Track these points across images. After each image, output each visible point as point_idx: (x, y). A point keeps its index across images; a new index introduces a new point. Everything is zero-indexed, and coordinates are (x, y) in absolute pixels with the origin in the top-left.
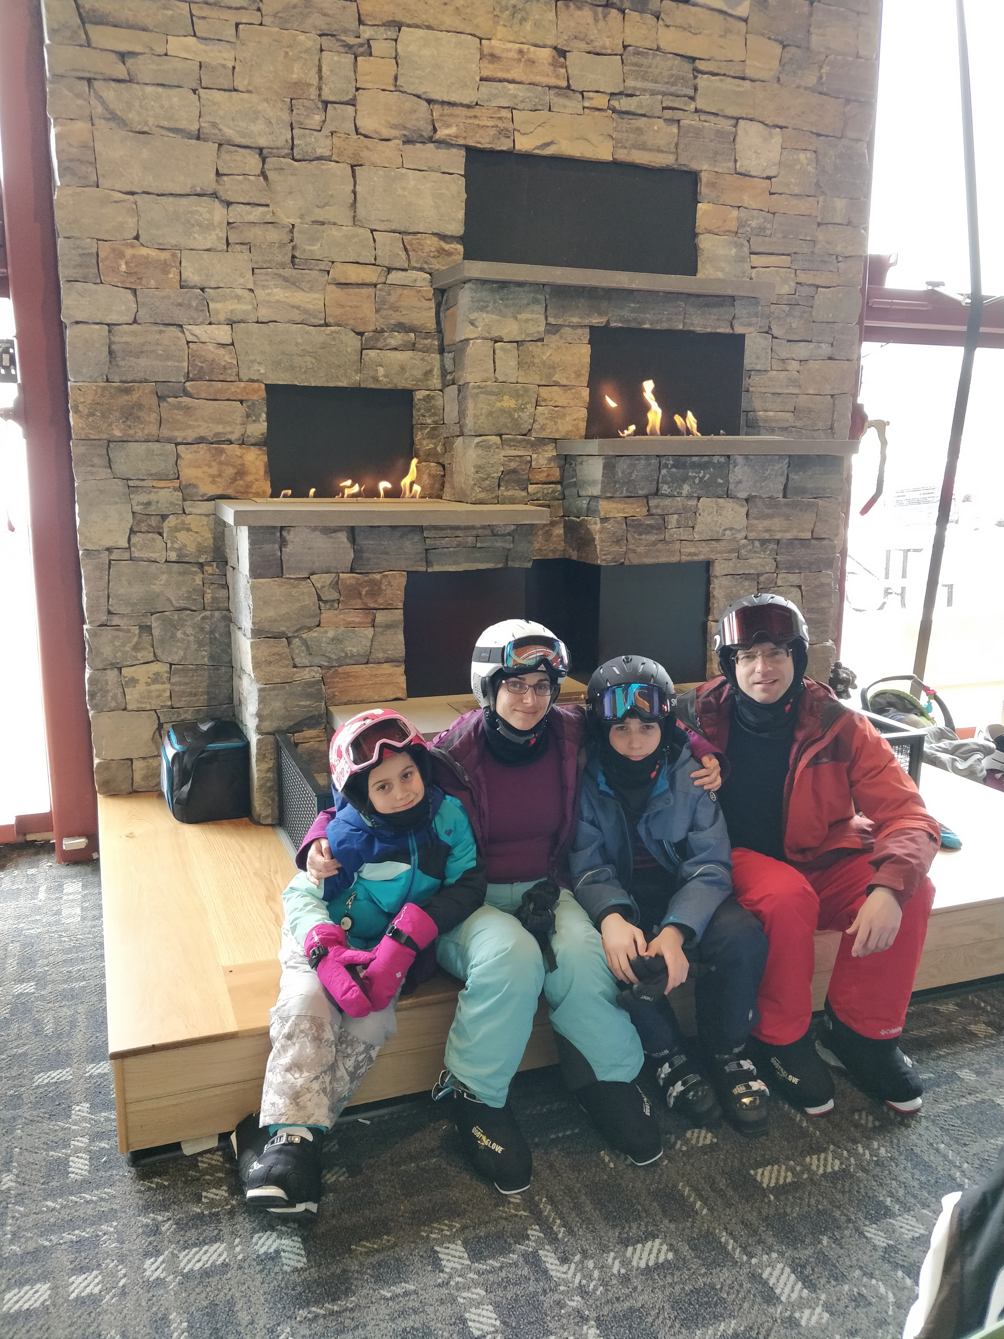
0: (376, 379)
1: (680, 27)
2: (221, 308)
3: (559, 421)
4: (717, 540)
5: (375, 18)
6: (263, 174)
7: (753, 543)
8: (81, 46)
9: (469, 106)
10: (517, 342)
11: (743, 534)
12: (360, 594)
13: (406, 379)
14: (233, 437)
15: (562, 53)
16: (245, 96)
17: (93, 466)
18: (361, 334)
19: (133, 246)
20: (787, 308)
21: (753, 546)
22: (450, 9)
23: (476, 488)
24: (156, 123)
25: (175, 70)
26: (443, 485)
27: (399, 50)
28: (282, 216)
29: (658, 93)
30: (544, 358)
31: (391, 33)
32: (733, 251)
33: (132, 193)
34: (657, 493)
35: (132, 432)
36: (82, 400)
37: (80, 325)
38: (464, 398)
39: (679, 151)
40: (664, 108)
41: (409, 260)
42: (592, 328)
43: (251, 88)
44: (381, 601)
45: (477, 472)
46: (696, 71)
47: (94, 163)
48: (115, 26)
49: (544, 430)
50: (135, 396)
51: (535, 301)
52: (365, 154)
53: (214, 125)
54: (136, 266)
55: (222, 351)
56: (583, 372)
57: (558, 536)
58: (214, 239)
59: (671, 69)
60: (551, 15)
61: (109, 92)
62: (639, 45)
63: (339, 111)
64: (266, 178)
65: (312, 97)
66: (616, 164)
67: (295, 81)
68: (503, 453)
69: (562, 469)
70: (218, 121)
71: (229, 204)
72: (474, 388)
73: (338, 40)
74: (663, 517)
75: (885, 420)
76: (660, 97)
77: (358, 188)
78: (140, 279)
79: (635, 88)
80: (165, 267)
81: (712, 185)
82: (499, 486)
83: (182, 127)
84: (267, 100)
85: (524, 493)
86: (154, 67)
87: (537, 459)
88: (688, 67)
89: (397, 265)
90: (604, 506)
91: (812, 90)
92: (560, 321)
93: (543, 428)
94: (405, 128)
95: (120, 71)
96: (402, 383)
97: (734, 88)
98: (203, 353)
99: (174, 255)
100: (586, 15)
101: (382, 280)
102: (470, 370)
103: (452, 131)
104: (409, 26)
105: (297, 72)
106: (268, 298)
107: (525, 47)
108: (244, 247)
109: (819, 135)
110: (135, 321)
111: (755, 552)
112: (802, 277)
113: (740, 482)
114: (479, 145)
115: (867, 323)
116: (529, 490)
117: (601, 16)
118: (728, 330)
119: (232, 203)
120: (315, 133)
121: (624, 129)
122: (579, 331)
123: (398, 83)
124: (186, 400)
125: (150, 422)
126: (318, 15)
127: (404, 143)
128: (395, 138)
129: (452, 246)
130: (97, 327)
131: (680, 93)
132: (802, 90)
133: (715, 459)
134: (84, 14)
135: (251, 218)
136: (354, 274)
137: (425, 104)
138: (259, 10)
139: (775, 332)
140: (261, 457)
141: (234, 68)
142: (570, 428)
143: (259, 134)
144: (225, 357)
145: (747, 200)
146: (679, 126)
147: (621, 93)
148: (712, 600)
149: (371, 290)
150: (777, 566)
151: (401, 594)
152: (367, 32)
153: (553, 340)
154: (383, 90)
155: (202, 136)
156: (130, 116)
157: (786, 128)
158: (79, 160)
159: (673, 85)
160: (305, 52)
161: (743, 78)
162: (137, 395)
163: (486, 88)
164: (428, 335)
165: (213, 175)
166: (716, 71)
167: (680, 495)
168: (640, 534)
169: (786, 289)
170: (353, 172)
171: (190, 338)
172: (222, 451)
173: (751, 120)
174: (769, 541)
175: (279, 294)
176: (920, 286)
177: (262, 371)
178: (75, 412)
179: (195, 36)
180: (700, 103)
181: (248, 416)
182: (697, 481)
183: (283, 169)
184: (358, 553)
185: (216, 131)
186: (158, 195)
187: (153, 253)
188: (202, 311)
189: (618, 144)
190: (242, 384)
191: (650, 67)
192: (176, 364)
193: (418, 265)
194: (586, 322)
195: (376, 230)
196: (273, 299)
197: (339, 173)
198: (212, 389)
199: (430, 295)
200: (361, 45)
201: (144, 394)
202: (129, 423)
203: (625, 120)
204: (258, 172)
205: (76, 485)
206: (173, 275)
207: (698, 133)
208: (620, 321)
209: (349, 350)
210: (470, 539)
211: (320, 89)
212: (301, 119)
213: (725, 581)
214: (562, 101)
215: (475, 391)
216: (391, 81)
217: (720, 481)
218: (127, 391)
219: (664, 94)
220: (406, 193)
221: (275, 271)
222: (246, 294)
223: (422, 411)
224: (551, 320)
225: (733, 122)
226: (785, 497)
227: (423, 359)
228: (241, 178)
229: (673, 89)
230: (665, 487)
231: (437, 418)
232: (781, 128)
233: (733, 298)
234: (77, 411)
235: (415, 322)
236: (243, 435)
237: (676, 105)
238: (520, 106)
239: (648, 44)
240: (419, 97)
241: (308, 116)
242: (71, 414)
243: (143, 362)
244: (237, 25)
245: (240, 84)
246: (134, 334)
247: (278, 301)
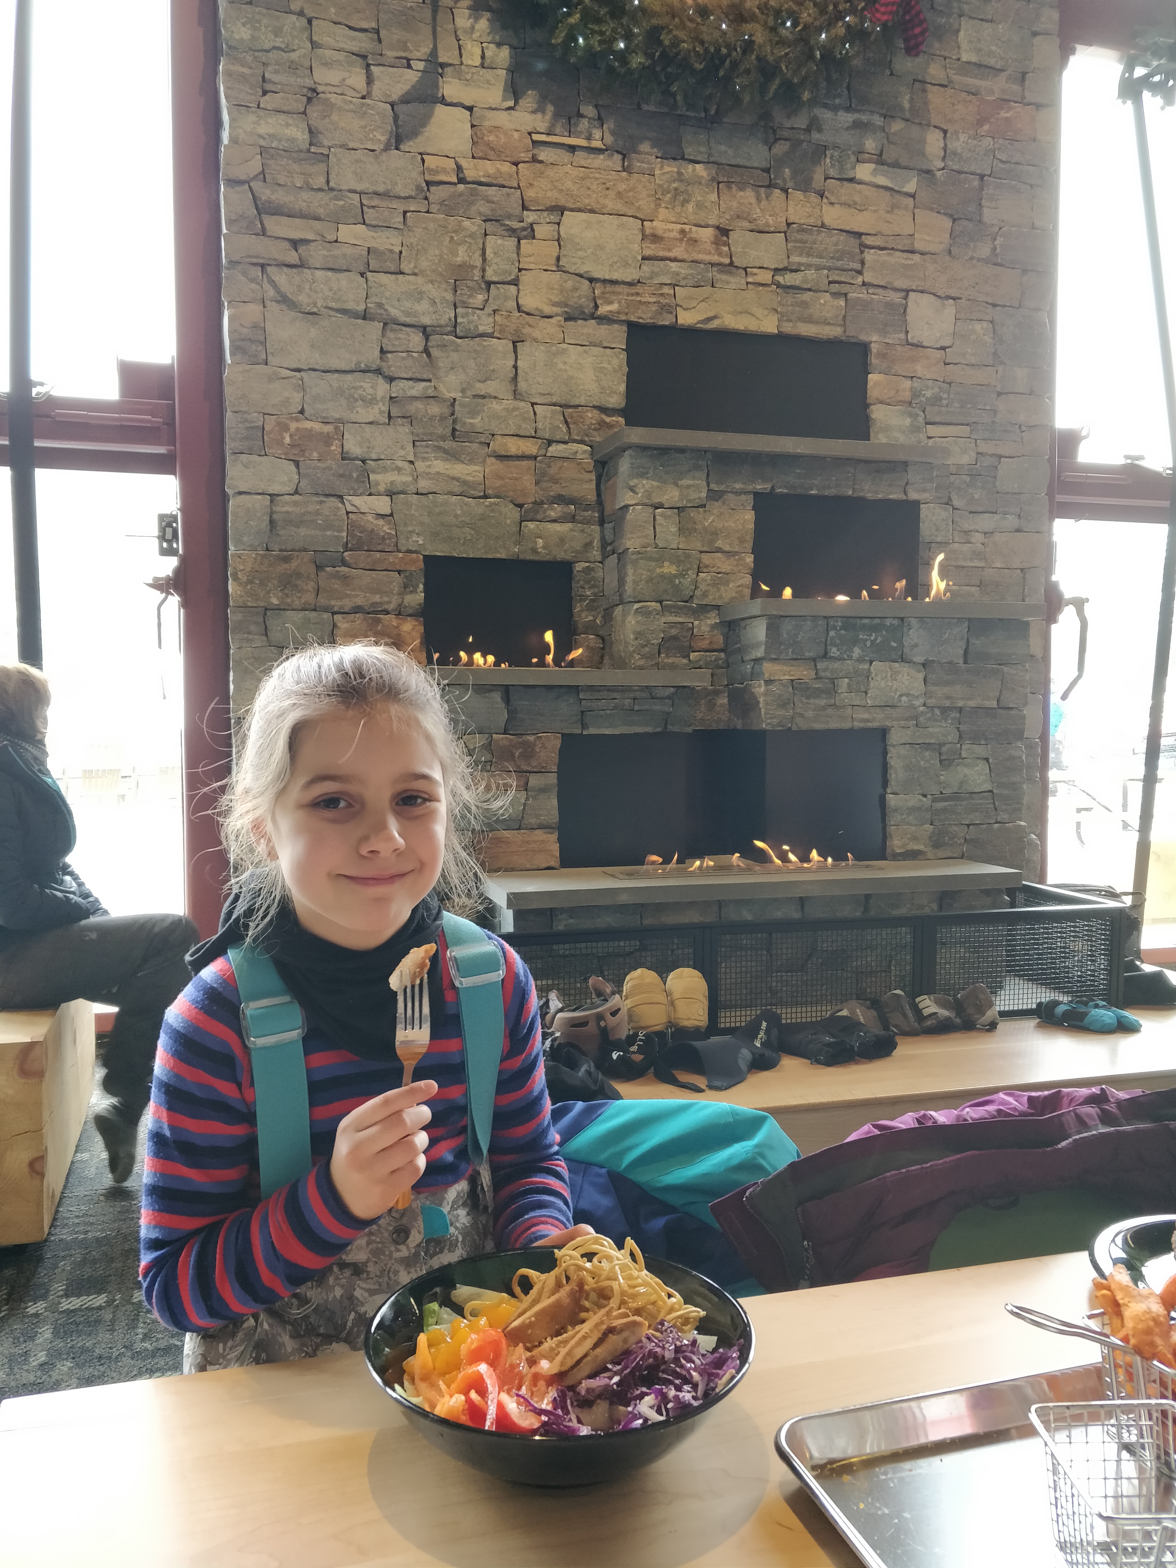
0: (534, 551)
1: (845, 204)
2: (382, 479)
3: (723, 588)
4: (893, 707)
5: (538, 204)
6: (426, 351)
7: (933, 710)
8: (257, 234)
9: (630, 284)
10: (678, 508)
11: (921, 701)
12: (513, 755)
13: (565, 551)
14: (391, 607)
15: (723, 232)
16: (412, 278)
17: (249, 633)
18: (520, 506)
19: (297, 420)
20: (968, 479)
21: (933, 714)
22: (612, 194)
23: (635, 655)
24: (324, 304)
25: (345, 255)
26: (602, 657)
27: (562, 233)
28: (445, 392)
29: (824, 268)
30: (706, 524)
31: (553, 218)
32: (908, 421)
33: (299, 370)
34: (825, 656)
35: (289, 600)
36: (242, 568)
37: (243, 496)
38: (624, 565)
39: (847, 323)
40: (830, 283)
41: (570, 433)
42: (757, 495)
43: (416, 271)
44: (534, 763)
45: (636, 639)
46: (863, 246)
47: (264, 343)
48: (289, 216)
49: (707, 596)
50: (294, 564)
51: (697, 467)
52: (526, 330)
53: (380, 305)
54: (300, 439)
55: (381, 522)
56: (748, 538)
57: (722, 705)
58: (375, 413)
59: (836, 244)
60: (714, 197)
61: (281, 277)
62: (803, 222)
63: (502, 291)
64: (429, 355)
65: (476, 278)
66: (781, 338)
67: (457, 263)
68: (663, 620)
69: (726, 638)
70: (384, 301)
71: (391, 379)
72: (633, 553)
73: (502, 225)
74: (832, 681)
75: (1084, 597)
76: (826, 272)
77: (519, 363)
78: (303, 451)
79: (800, 264)
80: (327, 440)
81: (883, 356)
82: (659, 653)
83: (349, 307)
84: (432, 282)
85: (685, 661)
86: (325, 252)
87: (699, 626)
88: (854, 242)
89: (558, 437)
90: (769, 669)
91: (986, 261)
92: (722, 488)
93: (705, 594)
94: (567, 305)
95: (292, 257)
96: (561, 555)
97: (903, 261)
98: (363, 524)
99: (336, 428)
100: (749, 195)
101: (542, 452)
102: (629, 535)
103: (614, 307)
104: (572, 210)
105: (462, 255)
106: (427, 470)
107: (687, 228)
108: (405, 420)
109: (994, 305)
110: (296, 492)
111: (935, 720)
112: (983, 447)
113: (916, 645)
114: (641, 321)
115: (1059, 498)
116: (691, 657)
117: (763, 196)
118: (901, 496)
119: (395, 379)
120: (478, 312)
121: (789, 303)
122: (743, 497)
123: (561, 263)
124: (344, 569)
125: (308, 591)
126: (483, 202)
127: (566, 320)
128: (557, 315)
129: (614, 418)
130: (260, 497)
131: (846, 267)
132: (975, 262)
133: (888, 622)
134: (260, 205)
135: (413, 393)
136: (514, 446)
137: (587, 283)
138: (426, 198)
139: (956, 503)
140: (418, 628)
141: (401, 252)
142: (734, 595)
143: (424, 314)
144: (385, 528)
145: (920, 369)
146: (846, 300)
147: (785, 269)
148: (889, 771)
149: (531, 463)
150: (960, 737)
151: (555, 756)
152: (530, 217)
153: (716, 507)
154: (546, 270)
155: (368, 316)
156: (300, 298)
157: (960, 299)
158: (250, 339)
159: (838, 260)
160: (470, 236)
161: (913, 252)
162: (296, 564)
163: (647, 268)
164: (588, 507)
165: (377, 353)
166: (883, 245)
167: (850, 658)
168: (808, 698)
169: (966, 459)
170: (515, 347)
171: (350, 508)
172: (379, 621)
173: (922, 292)
174: (951, 709)
175: (439, 466)
176: (1118, 460)
177: (421, 542)
178: (234, 580)
179: (364, 223)
180: (868, 277)
181: (405, 586)
182: (868, 644)
183: (445, 346)
184: (512, 714)
185: (382, 312)
186: (324, 372)
187: (317, 426)
188: (363, 482)
189: (783, 317)
190: (401, 555)
191: (815, 243)
192: (336, 534)
193: (579, 438)
194: (750, 488)
195: (536, 404)
196: (433, 471)
197: (501, 349)
198: (370, 559)
199: (591, 468)
200: (524, 229)
201: (301, 563)
202: (286, 591)
203: (790, 295)
204: (421, 348)
205: (232, 651)
206: (335, 448)
207: (866, 305)
208: (786, 488)
209: (508, 522)
210: (627, 702)
211: (484, 270)
212: (465, 298)
213: (903, 751)
214: (724, 277)
215: (634, 557)
216: (553, 261)
217: (894, 644)
218: (286, 560)
219: (830, 269)
220: (567, 368)
221: (435, 443)
222: (406, 465)
223: (581, 582)
224: (713, 486)
225: (903, 294)
226: (965, 662)
227: (583, 531)
228: (404, 355)
229: (839, 264)
230: (834, 649)
231: (596, 590)
232: (954, 299)
233: (906, 464)
234: (236, 579)
235: (575, 494)
236: (400, 605)
237: (843, 279)
238: (683, 283)
239: (812, 221)
240: (581, 276)
241: (470, 296)
242: (230, 582)
243: (303, 531)
244: (405, 213)
245: (406, 267)
246: (295, 503)
247: (438, 473)
